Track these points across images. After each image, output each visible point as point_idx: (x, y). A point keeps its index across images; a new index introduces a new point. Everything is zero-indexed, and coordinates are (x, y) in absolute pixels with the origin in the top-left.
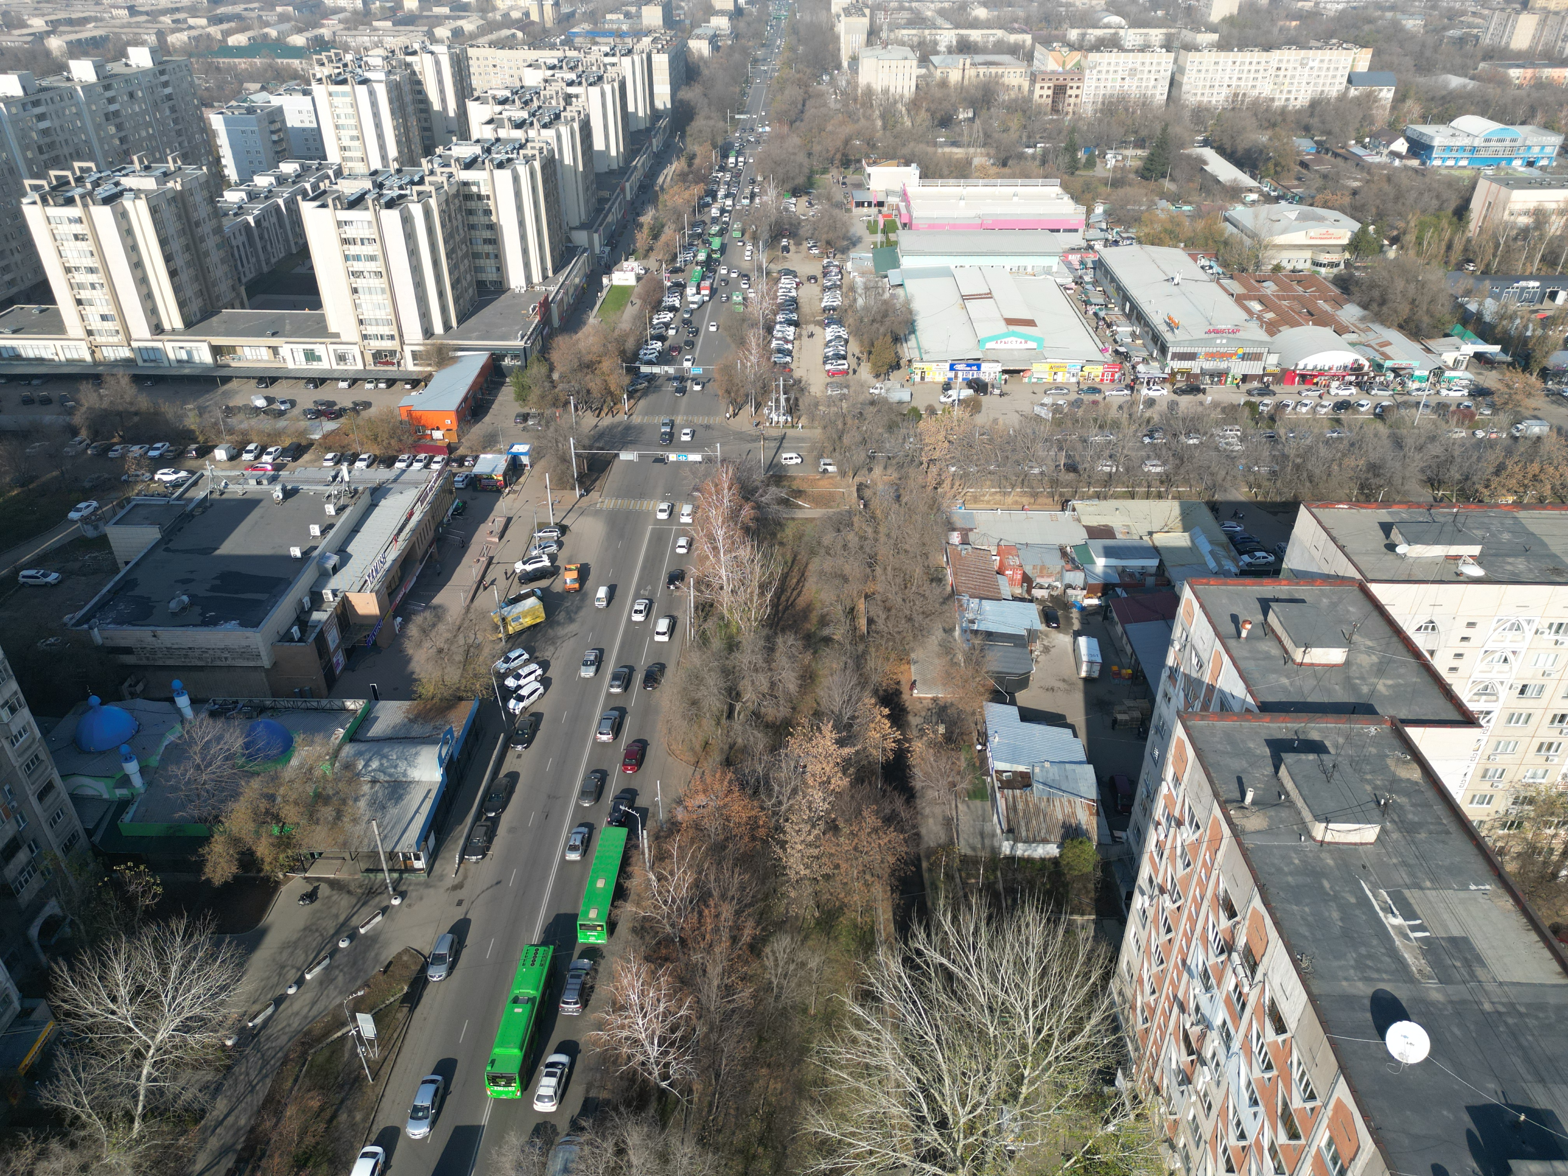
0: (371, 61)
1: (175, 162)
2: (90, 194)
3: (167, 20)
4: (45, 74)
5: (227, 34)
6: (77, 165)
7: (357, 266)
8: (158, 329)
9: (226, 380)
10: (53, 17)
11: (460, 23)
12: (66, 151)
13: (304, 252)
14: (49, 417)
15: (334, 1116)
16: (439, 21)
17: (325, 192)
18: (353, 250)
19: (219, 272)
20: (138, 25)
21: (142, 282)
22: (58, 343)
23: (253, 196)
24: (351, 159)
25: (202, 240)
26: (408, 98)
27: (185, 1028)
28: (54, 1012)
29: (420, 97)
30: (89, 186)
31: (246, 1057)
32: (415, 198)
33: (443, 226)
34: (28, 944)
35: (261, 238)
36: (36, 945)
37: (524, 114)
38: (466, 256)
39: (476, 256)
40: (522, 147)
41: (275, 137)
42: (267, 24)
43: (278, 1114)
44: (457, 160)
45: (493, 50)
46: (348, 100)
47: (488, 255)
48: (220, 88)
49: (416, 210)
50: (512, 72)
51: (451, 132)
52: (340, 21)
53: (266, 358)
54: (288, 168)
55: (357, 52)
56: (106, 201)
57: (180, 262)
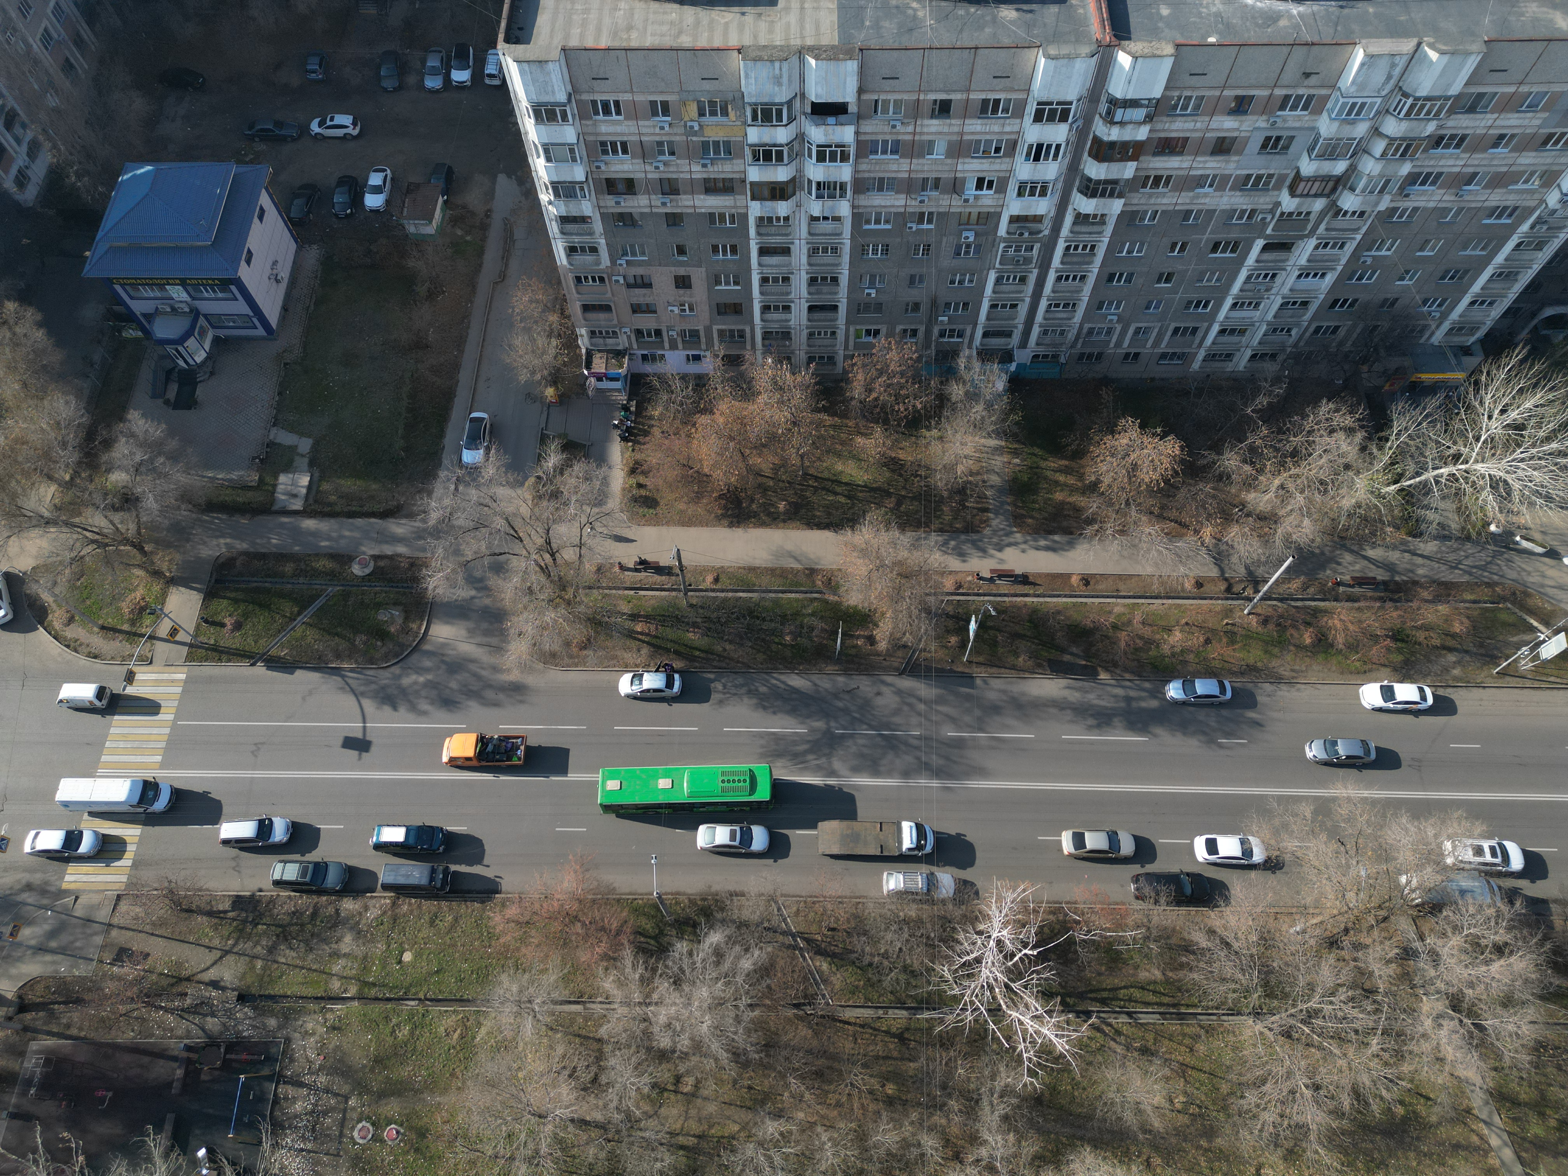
15: (1450, 650)
27: (1495, 484)
28: (1477, 371)
31: (1484, 548)
34: (1534, 315)
36: (1535, 322)
43: (1437, 599)
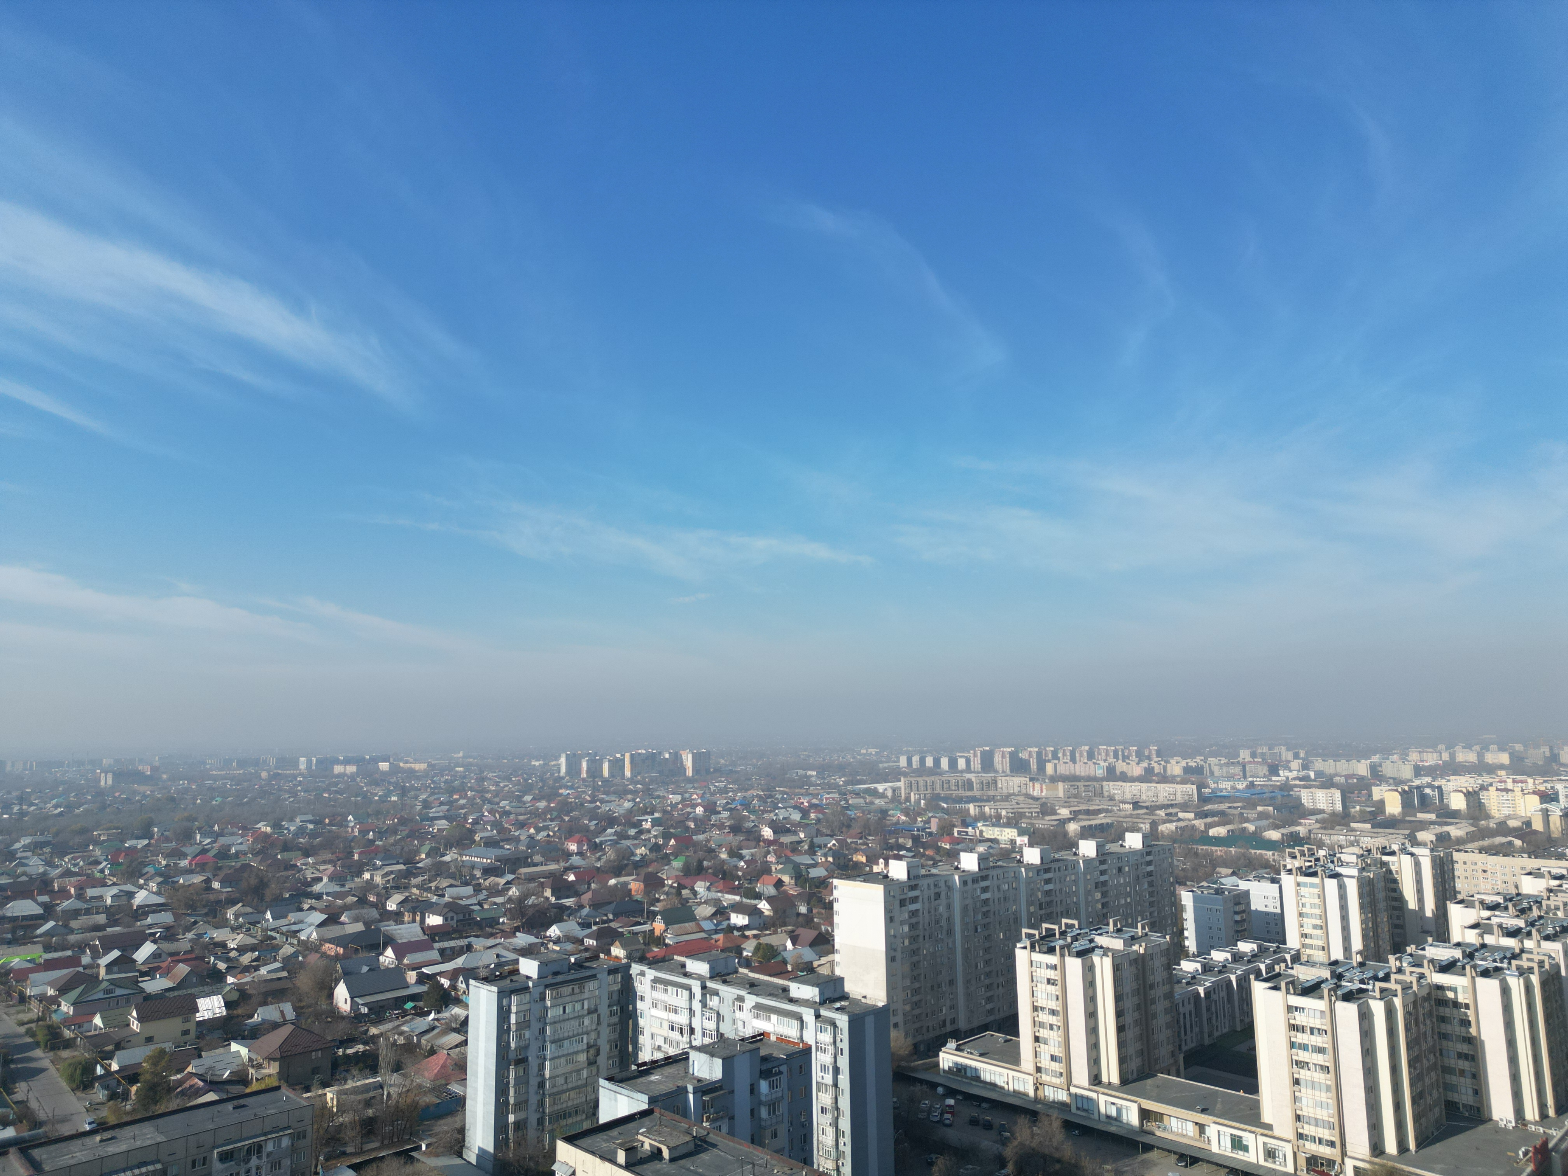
0: (1344, 857)
1: (1143, 928)
2: (1068, 946)
3: (1162, 813)
4: (1059, 849)
5: (1209, 826)
6: (1064, 921)
7: (1303, 1056)
8: (1096, 1080)
9: (1148, 1148)
10: (1076, 808)
11: (1446, 828)
12: (1059, 909)
13: (1248, 1031)
14: (987, 1143)
16: (1424, 825)
17: (1279, 975)
18: (1301, 1038)
19: (1162, 1035)
20: (1138, 816)
21: (1092, 1031)
22: (1011, 1073)
23: (1207, 968)
24: (1311, 947)
25: (1153, 1002)
26: (1380, 895)
29: (1394, 895)
30: (1069, 940)
32: (1377, 994)
33: (1407, 1029)
35: (1208, 1009)
37: (1521, 923)
38: (1433, 1068)
39: (1447, 1070)
40: (1515, 956)
41: (1238, 918)
42: (1247, 820)
44: (1432, 961)
45: (1483, 856)
46: (1316, 891)
47: (1462, 1073)
48: (1195, 870)
49: (1378, 1008)
50: (1506, 878)
51: (1428, 933)
52: (1317, 821)
53: (1191, 1134)
54: (1246, 947)
55: (1331, 848)
56: (1080, 954)
57: (1129, 1019)
